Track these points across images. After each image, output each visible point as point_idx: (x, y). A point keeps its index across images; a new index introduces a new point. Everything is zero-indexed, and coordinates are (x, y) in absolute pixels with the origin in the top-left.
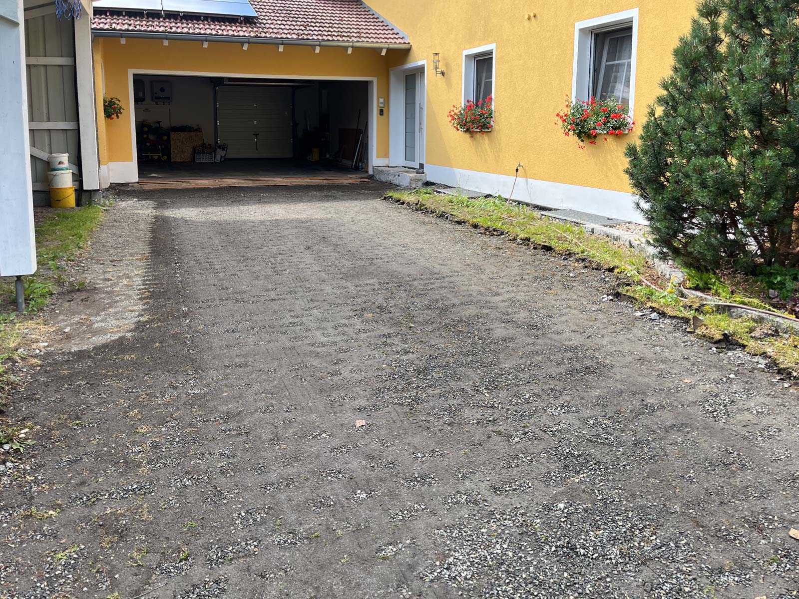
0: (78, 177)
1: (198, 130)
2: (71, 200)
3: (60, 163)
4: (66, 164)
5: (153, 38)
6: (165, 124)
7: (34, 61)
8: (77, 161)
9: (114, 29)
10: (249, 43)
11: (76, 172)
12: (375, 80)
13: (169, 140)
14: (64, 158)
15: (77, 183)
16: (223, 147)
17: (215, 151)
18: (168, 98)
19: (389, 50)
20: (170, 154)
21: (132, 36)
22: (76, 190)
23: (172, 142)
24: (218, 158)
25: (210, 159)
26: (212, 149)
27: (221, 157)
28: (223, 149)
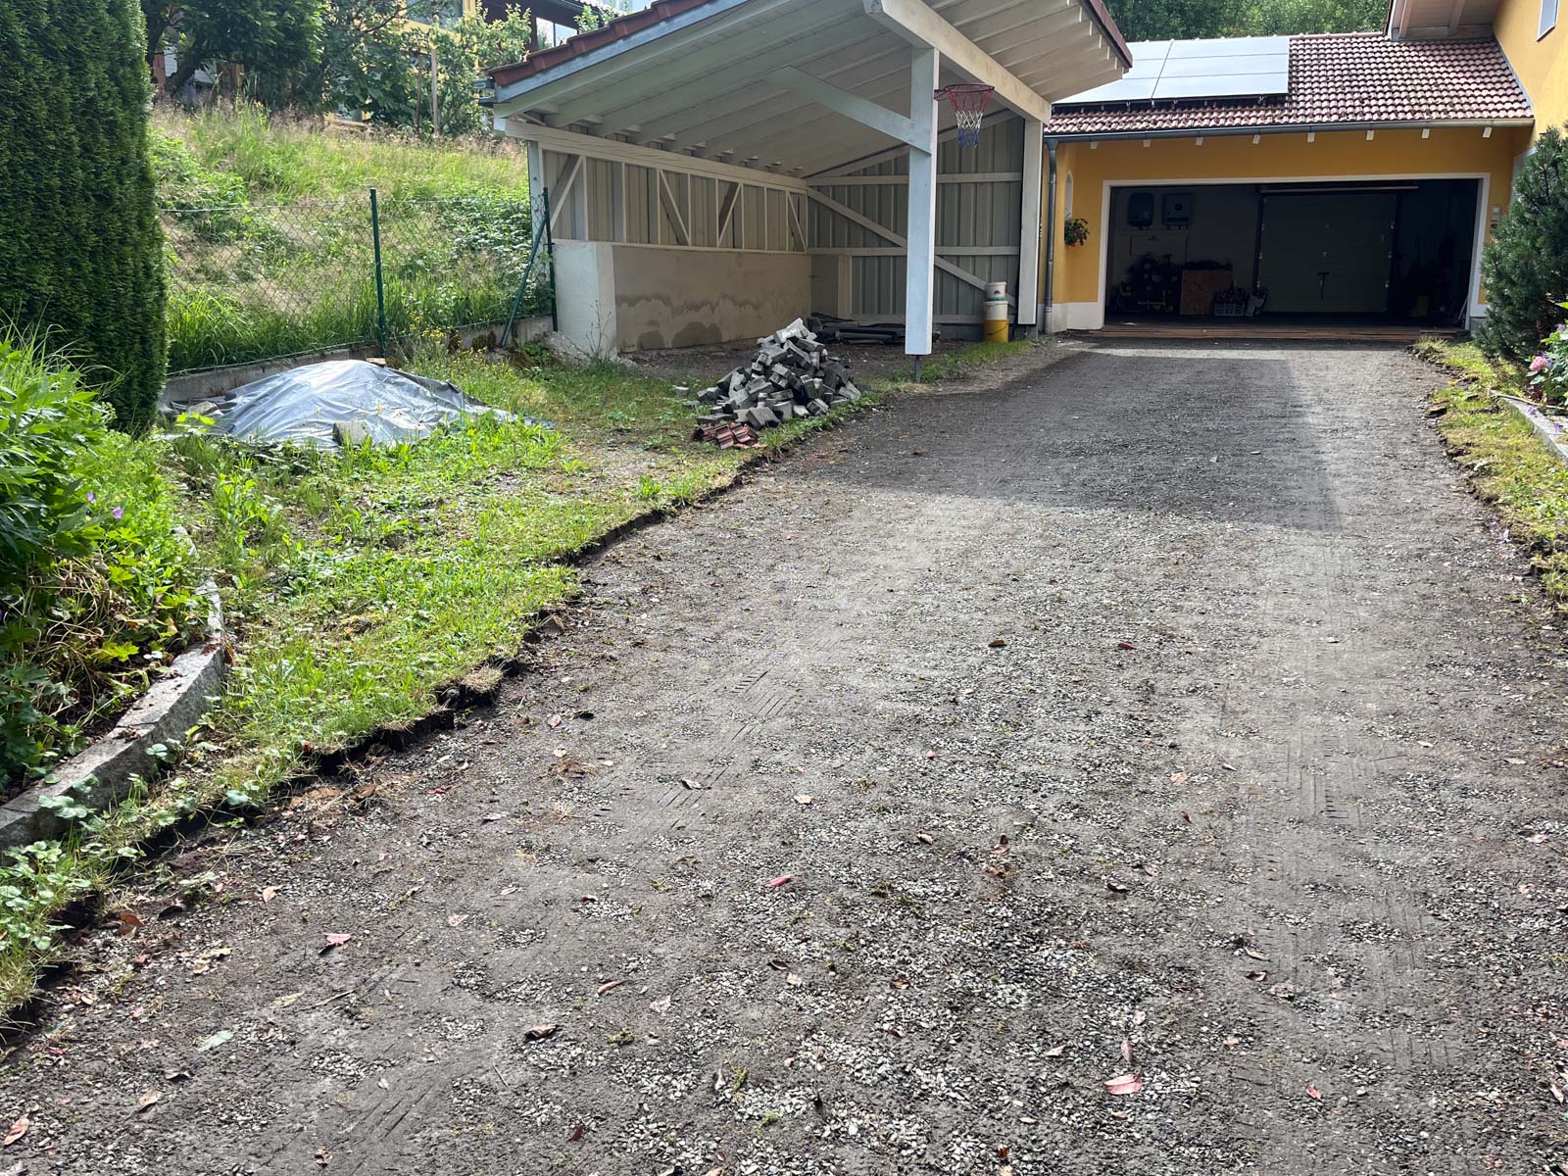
0: (1014, 310)
1: (1228, 267)
2: (1004, 334)
3: (997, 292)
4: (1002, 294)
5: (1129, 139)
6: (1177, 259)
7: (948, 178)
8: (1014, 291)
9: (1083, 132)
10: (1259, 133)
11: (1013, 304)
12: (1486, 178)
13: (1179, 281)
14: (1001, 287)
15: (1013, 317)
16: (1260, 293)
17: (1246, 299)
18: (1187, 219)
19: (1495, 128)
20: (1180, 301)
21: (1106, 139)
22: (1010, 325)
23: (1183, 285)
24: (1251, 310)
25: (1237, 311)
26: (1243, 298)
27: (1256, 309)
28: (1260, 296)
